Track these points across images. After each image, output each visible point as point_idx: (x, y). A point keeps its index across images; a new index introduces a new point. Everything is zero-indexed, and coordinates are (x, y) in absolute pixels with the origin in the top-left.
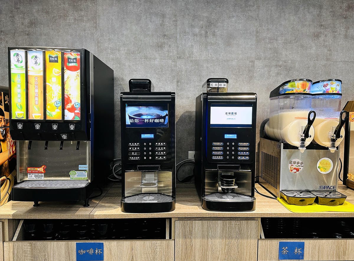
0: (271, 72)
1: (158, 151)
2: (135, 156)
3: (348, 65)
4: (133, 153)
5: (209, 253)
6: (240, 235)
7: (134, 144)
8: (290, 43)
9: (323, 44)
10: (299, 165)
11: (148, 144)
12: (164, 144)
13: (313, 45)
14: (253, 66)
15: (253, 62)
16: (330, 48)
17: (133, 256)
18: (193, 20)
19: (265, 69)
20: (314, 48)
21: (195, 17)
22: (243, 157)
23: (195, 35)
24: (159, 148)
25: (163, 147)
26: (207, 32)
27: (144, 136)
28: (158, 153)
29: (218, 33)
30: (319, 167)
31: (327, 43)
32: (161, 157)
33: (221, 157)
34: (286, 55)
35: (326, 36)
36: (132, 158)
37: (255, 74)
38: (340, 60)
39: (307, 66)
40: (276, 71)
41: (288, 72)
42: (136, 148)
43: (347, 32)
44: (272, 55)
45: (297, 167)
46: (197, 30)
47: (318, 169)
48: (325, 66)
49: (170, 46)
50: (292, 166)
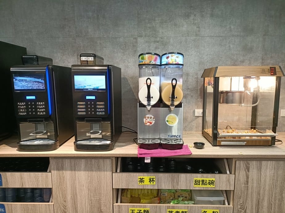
0: (151, 47)
1: (39, 109)
2: (23, 112)
3: (213, 39)
4: (21, 110)
5: (77, 182)
6: (99, 169)
7: (21, 104)
8: (165, 23)
9: (192, 22)
10: (152, 119)
11: (31, 103)
12: (43, 103)
13: (185, 23)
14: (136, 42)
15: (136, 39)
16: (198, 26)
17: (23, 184)
19: (146, 44)
20: (185, 26)
22: (101, 113)
23: (89, 18)
24: (40, 106)
25: (43, 105)
26: (98, 16)
27: (28, 98)
28: (39, 110)
29: (107, 16)
30: (167, 121)
31: (196, 22)
32: (41, 113)
33: (85, 113)
34: (162, 33)
35: (195, 15)
36: (21, 113)
37: (138, 48)
38: (207, 35)
39: (180, 41)
40: (154, 46)
41: (165, 46)
42: (23, 107)
43: (212, 11)
44: (151, 33)
45: (150, 121)
47: (167, 123)
48: (194, 40)
50: (146, 120)
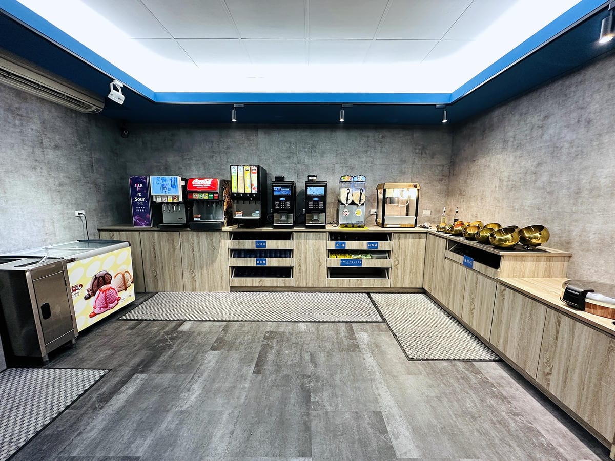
0: (344, 170)
1: (287, 205)
3: (382, 166)
4: (277, 206)
5: (307, 246)
7: (277, 202)
11: (282, 202)
15: (334, 165)
17: (277, 247)
18: (305, 145)
19: (341, 168)
21: (306, 143)
22: (321, 208)
23: (306, 152)
25: (289, 203)
26: (311, 151)
27: (280, 199)
29: (317, 151)
32: (288, 208)
33: (312, 208)
36: (276, 208)
37: (335, 171)
41: (352, 170)
42: (278, 204)
43: (381, 149)
44: (344, 161)
46: (307, 149)
47: (356, 214)
48: (370, 167)
49: (294, 158)
